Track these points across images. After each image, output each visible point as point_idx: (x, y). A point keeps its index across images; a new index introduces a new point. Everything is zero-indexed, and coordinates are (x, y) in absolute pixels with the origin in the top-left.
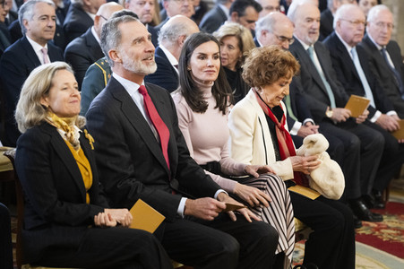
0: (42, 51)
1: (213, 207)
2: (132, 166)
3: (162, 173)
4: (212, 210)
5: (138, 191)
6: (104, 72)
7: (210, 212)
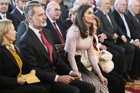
0: (4, 16)
1: (69, 79)
2: (37, 62)
3: (49, 64)
4: (68, 80)
5: (39, 73)
6: (26, 25)
7: (68, 81)
